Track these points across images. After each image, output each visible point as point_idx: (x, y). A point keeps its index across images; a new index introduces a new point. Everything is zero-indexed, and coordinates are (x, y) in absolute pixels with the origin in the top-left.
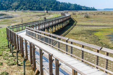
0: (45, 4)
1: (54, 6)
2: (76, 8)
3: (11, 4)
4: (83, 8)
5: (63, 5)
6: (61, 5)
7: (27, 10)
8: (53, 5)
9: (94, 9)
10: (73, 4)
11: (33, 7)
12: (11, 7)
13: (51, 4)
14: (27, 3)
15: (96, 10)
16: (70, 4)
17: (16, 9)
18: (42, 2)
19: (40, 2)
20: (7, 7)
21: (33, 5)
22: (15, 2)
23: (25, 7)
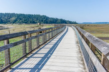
0: (38, 19)
1: (45, 21)
2: (62, 22)
3: (9, 19)
4: (67, 22)
5: (52, 20)
6: (50, 19)
7: (23, 23)
8: (44, 19)
9: (75, 23)
10: (60, 19)
11: (28, 21)
12: (10, 21)
13: (42, 19)
14: (23, 18)
15: (77, 23)
16: (57, 19)
17: (14, 23)
18: (35, 17)
19: (33, 17)
20: (6, 21)
21: (28, 20)
22: (13, 17)
23: (21, 21)
